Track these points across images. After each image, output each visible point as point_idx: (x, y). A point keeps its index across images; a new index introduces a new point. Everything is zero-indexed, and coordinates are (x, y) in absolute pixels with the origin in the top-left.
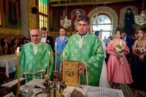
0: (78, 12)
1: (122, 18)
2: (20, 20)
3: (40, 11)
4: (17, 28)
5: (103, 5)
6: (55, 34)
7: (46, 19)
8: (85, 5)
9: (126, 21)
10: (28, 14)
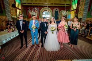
0: (36, 9)
1: (54, 13)
2: (5, 11)
3: (17, 7)
4: (3, 16)
5: (46, 6)
6: (26, 19)
7: (20, 11)
8: (39, 6)
9: (55, 14)
10: (10, 7)
